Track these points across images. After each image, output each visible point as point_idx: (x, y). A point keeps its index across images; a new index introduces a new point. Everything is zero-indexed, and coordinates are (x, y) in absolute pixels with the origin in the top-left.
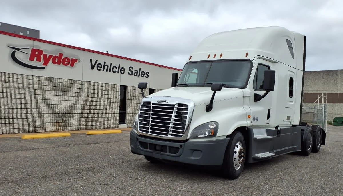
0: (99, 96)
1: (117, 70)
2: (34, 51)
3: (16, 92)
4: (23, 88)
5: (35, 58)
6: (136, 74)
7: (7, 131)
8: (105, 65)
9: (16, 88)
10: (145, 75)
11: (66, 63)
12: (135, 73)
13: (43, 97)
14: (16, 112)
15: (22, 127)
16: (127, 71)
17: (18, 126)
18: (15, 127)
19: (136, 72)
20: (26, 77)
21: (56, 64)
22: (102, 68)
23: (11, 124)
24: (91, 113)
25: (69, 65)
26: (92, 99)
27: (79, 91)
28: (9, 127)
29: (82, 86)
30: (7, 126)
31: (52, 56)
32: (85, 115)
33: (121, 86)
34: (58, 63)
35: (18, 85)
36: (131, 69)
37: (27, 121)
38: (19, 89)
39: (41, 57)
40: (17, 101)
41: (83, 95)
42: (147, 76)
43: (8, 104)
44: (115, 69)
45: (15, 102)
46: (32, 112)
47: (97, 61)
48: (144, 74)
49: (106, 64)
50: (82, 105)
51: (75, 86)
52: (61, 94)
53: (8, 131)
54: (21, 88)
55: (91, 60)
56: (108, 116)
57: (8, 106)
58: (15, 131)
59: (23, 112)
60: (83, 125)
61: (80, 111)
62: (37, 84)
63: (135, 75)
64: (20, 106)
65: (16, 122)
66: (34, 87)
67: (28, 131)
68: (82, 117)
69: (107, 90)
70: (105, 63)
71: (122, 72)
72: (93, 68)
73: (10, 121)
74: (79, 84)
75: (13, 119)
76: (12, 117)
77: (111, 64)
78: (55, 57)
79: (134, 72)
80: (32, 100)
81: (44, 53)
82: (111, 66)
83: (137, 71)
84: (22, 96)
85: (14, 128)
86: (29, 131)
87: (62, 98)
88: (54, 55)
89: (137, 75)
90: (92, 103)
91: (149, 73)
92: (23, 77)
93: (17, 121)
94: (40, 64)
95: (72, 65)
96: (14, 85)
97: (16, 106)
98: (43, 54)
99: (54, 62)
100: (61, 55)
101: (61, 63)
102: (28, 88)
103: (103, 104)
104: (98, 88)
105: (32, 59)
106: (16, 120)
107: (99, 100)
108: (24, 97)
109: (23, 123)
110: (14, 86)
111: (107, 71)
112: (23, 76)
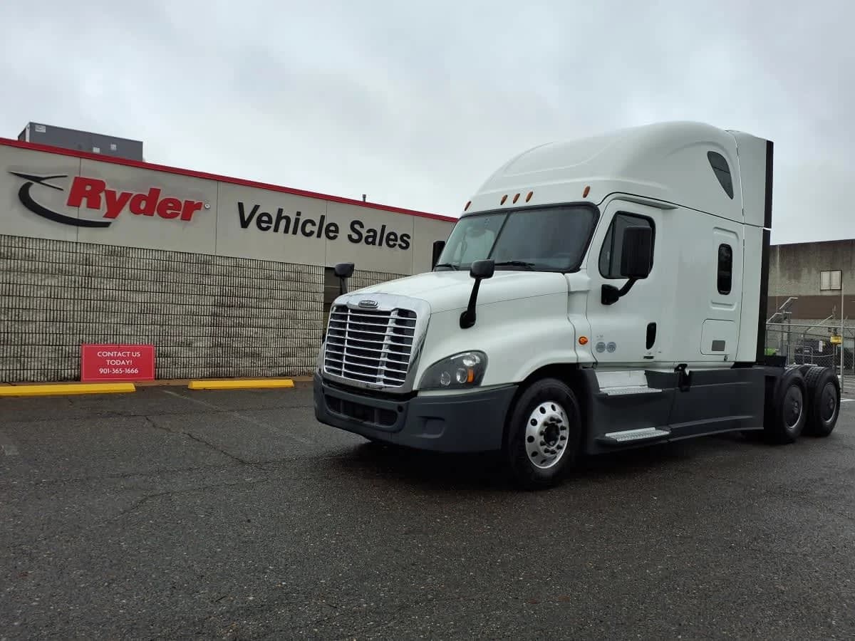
0: (265, 294)
1: (316, 229)
2: (80, 183)
3: (33, 281)
4: (50, 272)
5: (84, 201)
6: (370, 240)
7: (8, 374)
8: (280, 217)
9: (31, 272)
10: (399, 242)
11: (169, 212)
12: (367, 238)
13: (105, 294)
14: (31, 329)
15: (46, 366)
16: (345, 231)
17: (36, 364)
18: (29, 366)
19: (372, 234)
20: (58, 246)
21: (142, 215)
22: (271, 223)
23: (17, 358)
24: (238, 336)
25: (179, 217)
26: (244, 301)
27: (207, 280)
28: (11, 366)
29: (214, 270)
30: (8, 362)
31: (131, 194)
32: (223, 341)
33: (327, 269)
34: (148, 212)
35: (37, 265)
36: (357, 227)
37: (60, 352)
38: (40, 275)
39: (100, 197)
40: (35, 303)
41: (217, 290)
42: (404, 245)
43: (10, 310)
44: (309, 228)
45: (28, 304)
46: (75, 331)
47: (256, 207)
48: (396, 240)
49: (283, 215)
50: (214, 315)
51: (195, 269)
52: (156, 287)
53: (9, 376)
54: (45, 272)
55: (241, 206)
56: (288, 342)
57: (10, 316)
58: (29, 375)
59: (51, 330)
60: (218, 366)
61: (208, 330)
62: (88, 262)
63: (367, 243)
64: (41, 316)
65: (30, 353)
66: (80, 269)
67: (63, 376)
68: (215, 346)
69: (289, 279)
70: (280, 211)
71: (332, 235)
72: (245, 224)
73: (16, 352)
74: (206, 263)
75: (23, 347)
76: (20, 341)
77: (299, 214)
78: (139, 198)
79: (365, 234)
80: (74, 302)
81: (108, 188)
82: (297, 221)
83: (375, 232)
84: (49, 292)
85: (26, 367)
86: (66, 375)
87: (158, 297)
88: (135, 193)
89: (374, 243)
90: (242, 312)
91: (408, 237)
92: (51, 246)
93: (33, 353)
94: (97, 215)
95: (187, 217)
96: (27, 265)
97: (31, 314)
98: (106, 191)
99: (135, 210)
100: (155, 193)
101: (156, 213)
102: (64, 272)
103: (275, 313)
104: (261, 274)
105: (74, 202)
106: (30, 349)
107: (265, 304)
108: (53, 294)
109: (50, 356)
110: (26, 268)
111: (286, 231)
112: (51, 244)
